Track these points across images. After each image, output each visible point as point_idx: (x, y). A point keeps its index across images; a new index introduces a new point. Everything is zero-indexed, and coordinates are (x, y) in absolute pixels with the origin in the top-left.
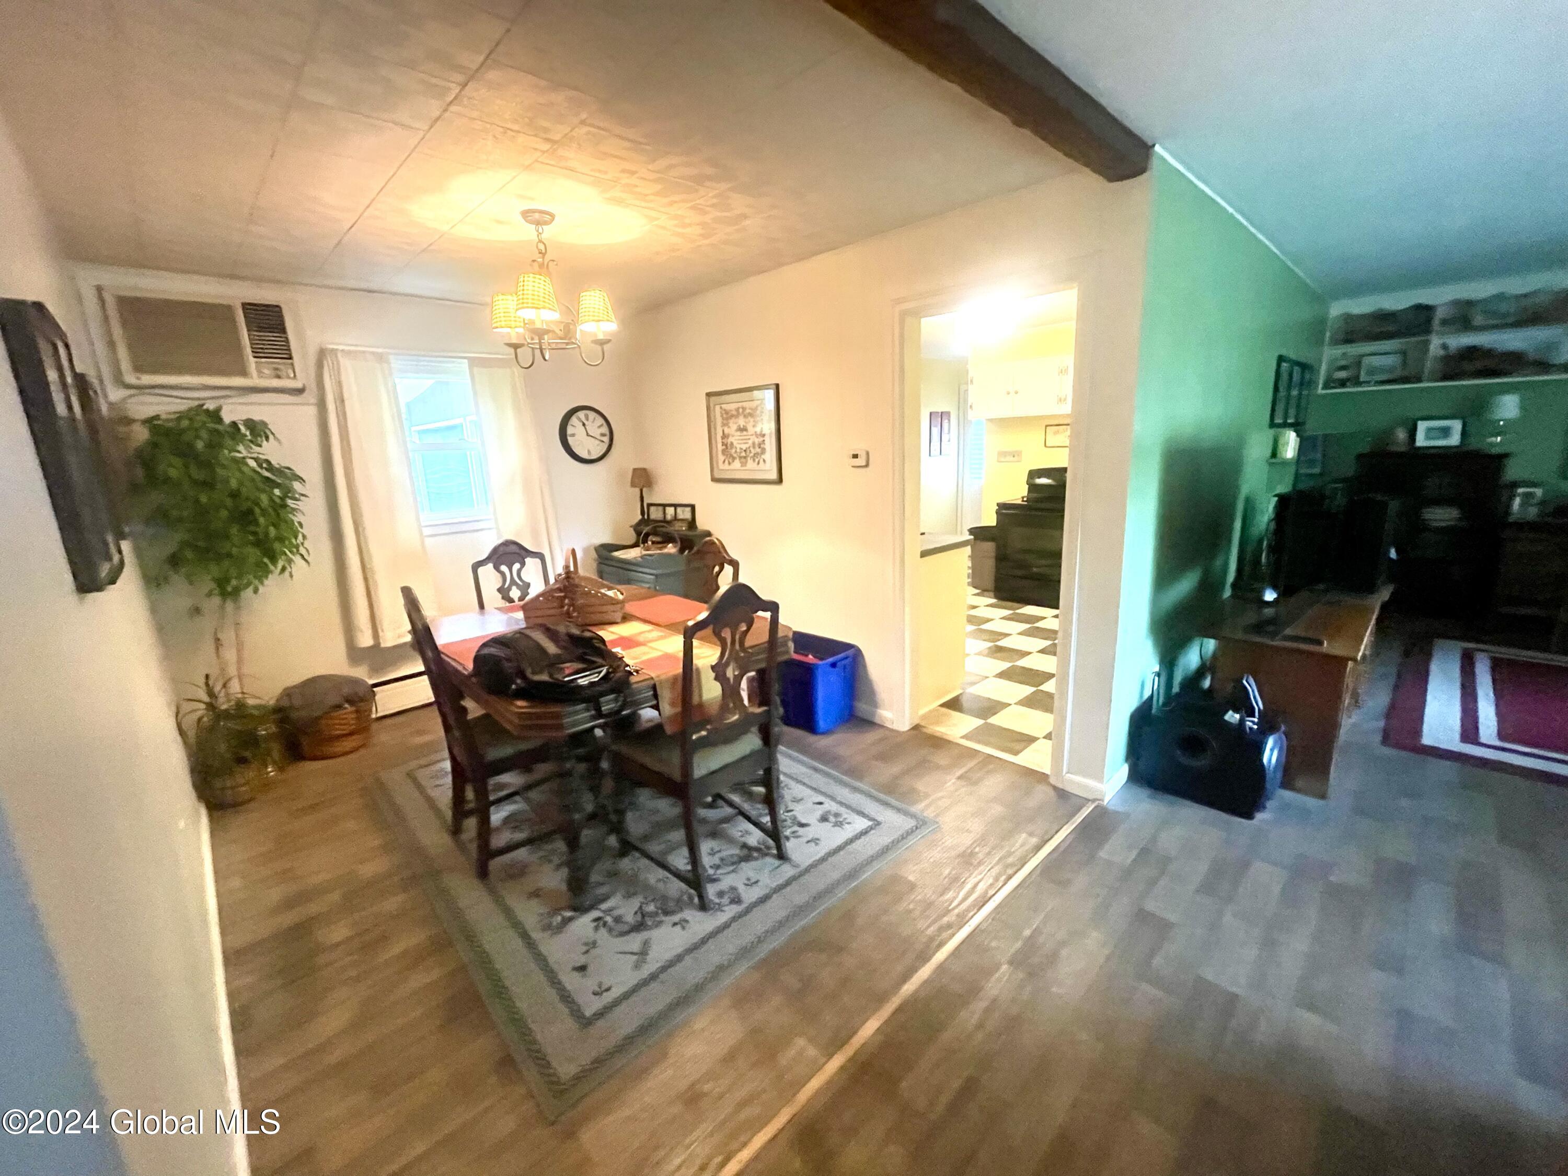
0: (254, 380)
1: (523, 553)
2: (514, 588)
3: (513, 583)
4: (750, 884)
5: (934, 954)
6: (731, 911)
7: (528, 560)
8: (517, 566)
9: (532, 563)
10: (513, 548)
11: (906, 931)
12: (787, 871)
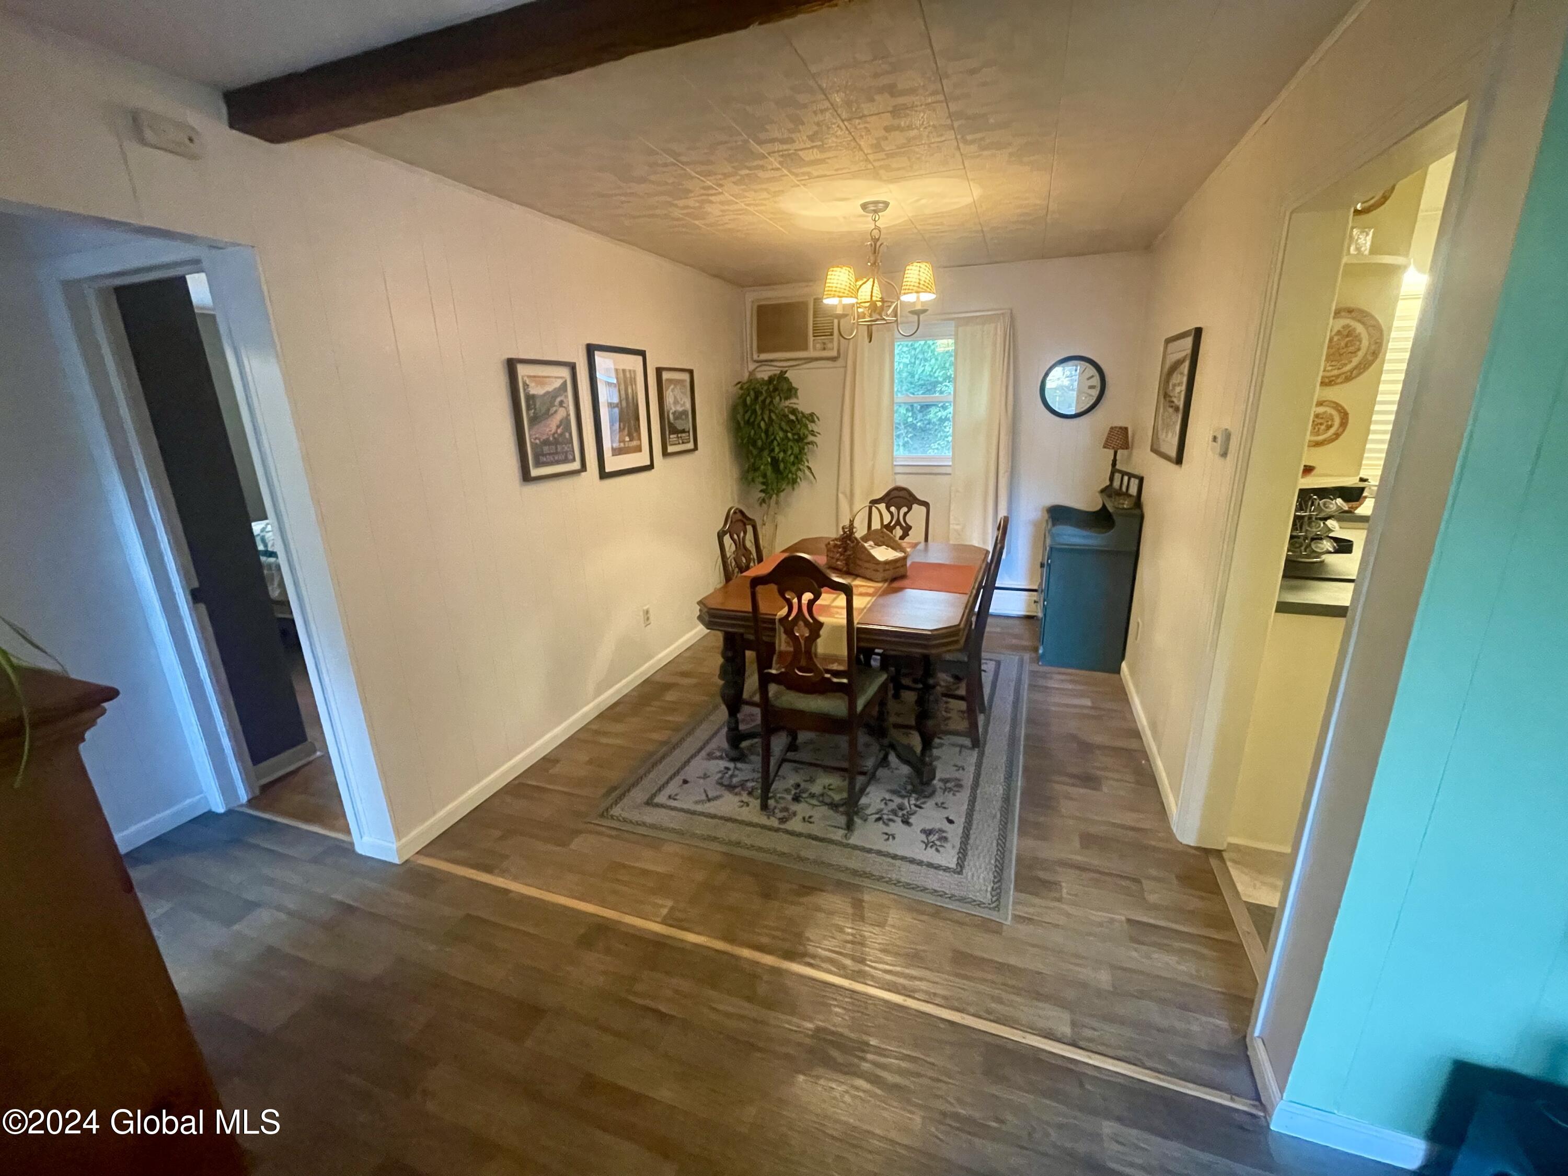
0: (811, 353)
1: (911, 499)
2: (898, 527)
3: (898, 523)
4: (807, 820)
5: (799, 963)
6: (774, 823)
7: (915, 506)
8: (904, 509)
9: (918, 511)
10: (902, 494)
11: (810, 933)
12: (838, 835)
